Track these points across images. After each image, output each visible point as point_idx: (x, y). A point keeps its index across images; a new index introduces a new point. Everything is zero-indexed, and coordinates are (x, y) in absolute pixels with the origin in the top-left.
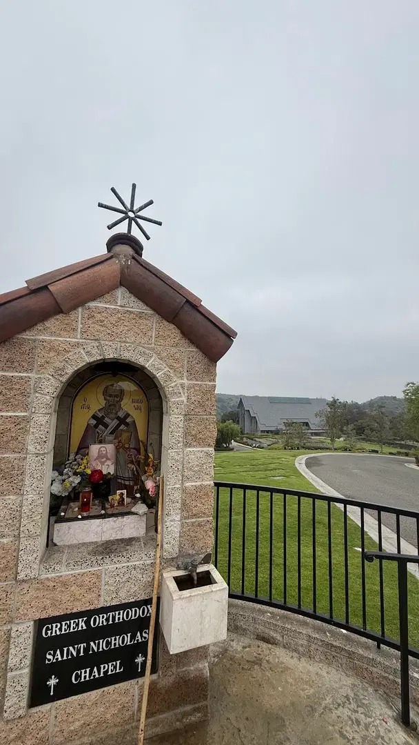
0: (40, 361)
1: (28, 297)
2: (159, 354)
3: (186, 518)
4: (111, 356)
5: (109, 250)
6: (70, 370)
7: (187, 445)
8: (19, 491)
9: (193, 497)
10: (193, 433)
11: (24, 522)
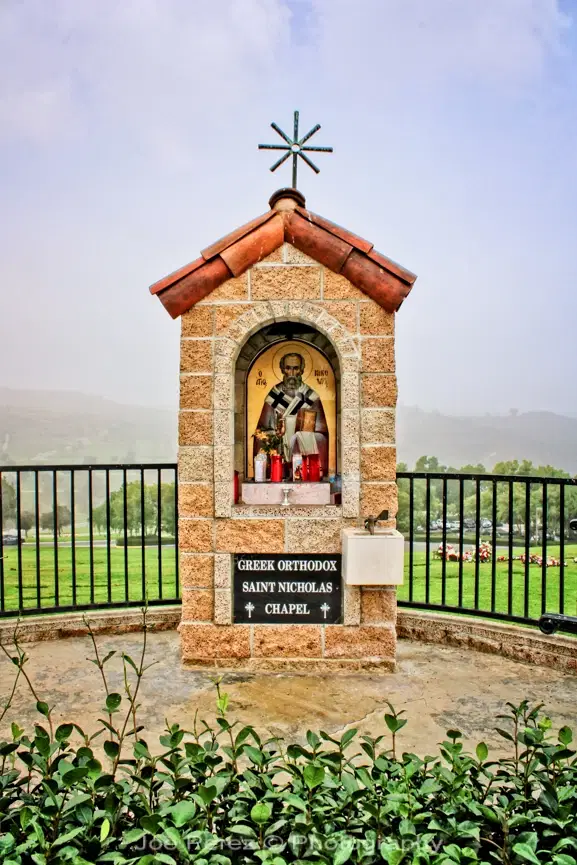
0: (219, 325)
1: (204, 268)
2: (328, 309)
3: (365, 480)
4: (281, 315)
5: (272, 207)
6: (245, 331)
7: (364, 404)
8: (210, 441)
9: (373, 459)
10: (370, 391)
11: (216, 469)
